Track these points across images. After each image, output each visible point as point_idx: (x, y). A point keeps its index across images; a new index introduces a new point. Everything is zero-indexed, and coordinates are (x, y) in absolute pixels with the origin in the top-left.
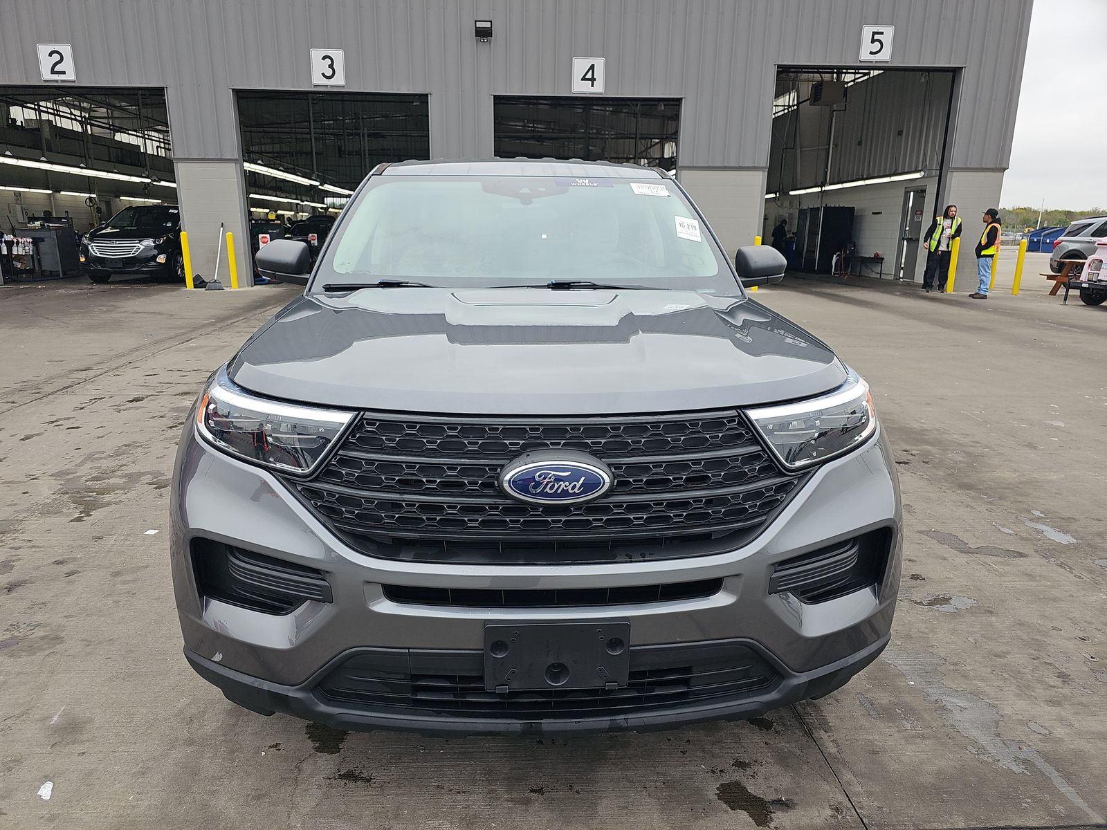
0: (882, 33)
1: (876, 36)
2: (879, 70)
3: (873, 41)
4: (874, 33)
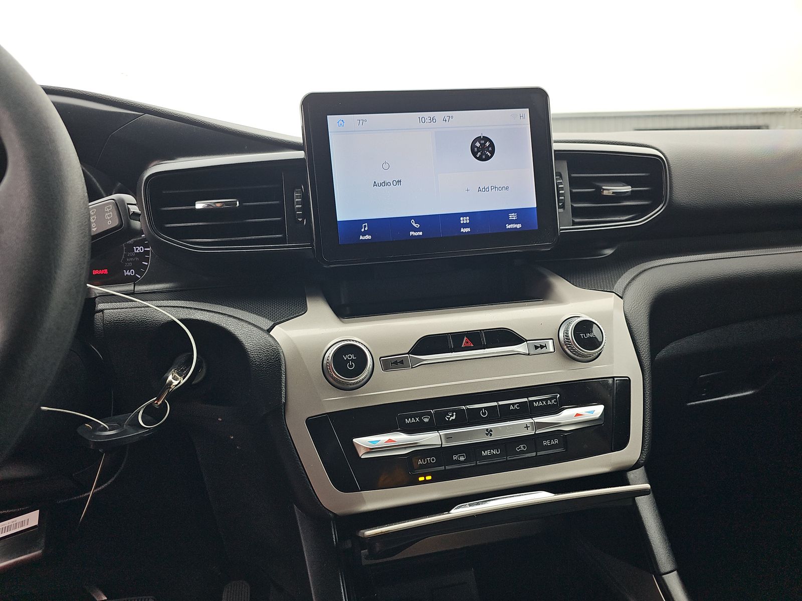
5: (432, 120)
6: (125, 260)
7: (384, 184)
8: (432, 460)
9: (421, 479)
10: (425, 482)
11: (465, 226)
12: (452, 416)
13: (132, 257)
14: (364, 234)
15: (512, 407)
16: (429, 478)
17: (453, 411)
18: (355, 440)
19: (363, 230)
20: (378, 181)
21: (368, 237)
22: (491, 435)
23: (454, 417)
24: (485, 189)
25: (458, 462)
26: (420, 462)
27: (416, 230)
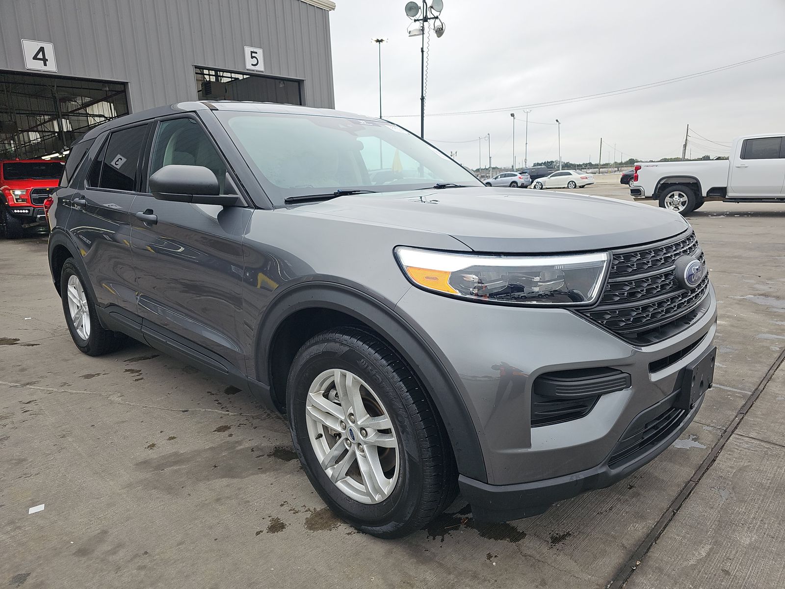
0: (256, 53)
1: (253, 54)
2: (246, 75)
3: (252, 57)
4: (252, 52)
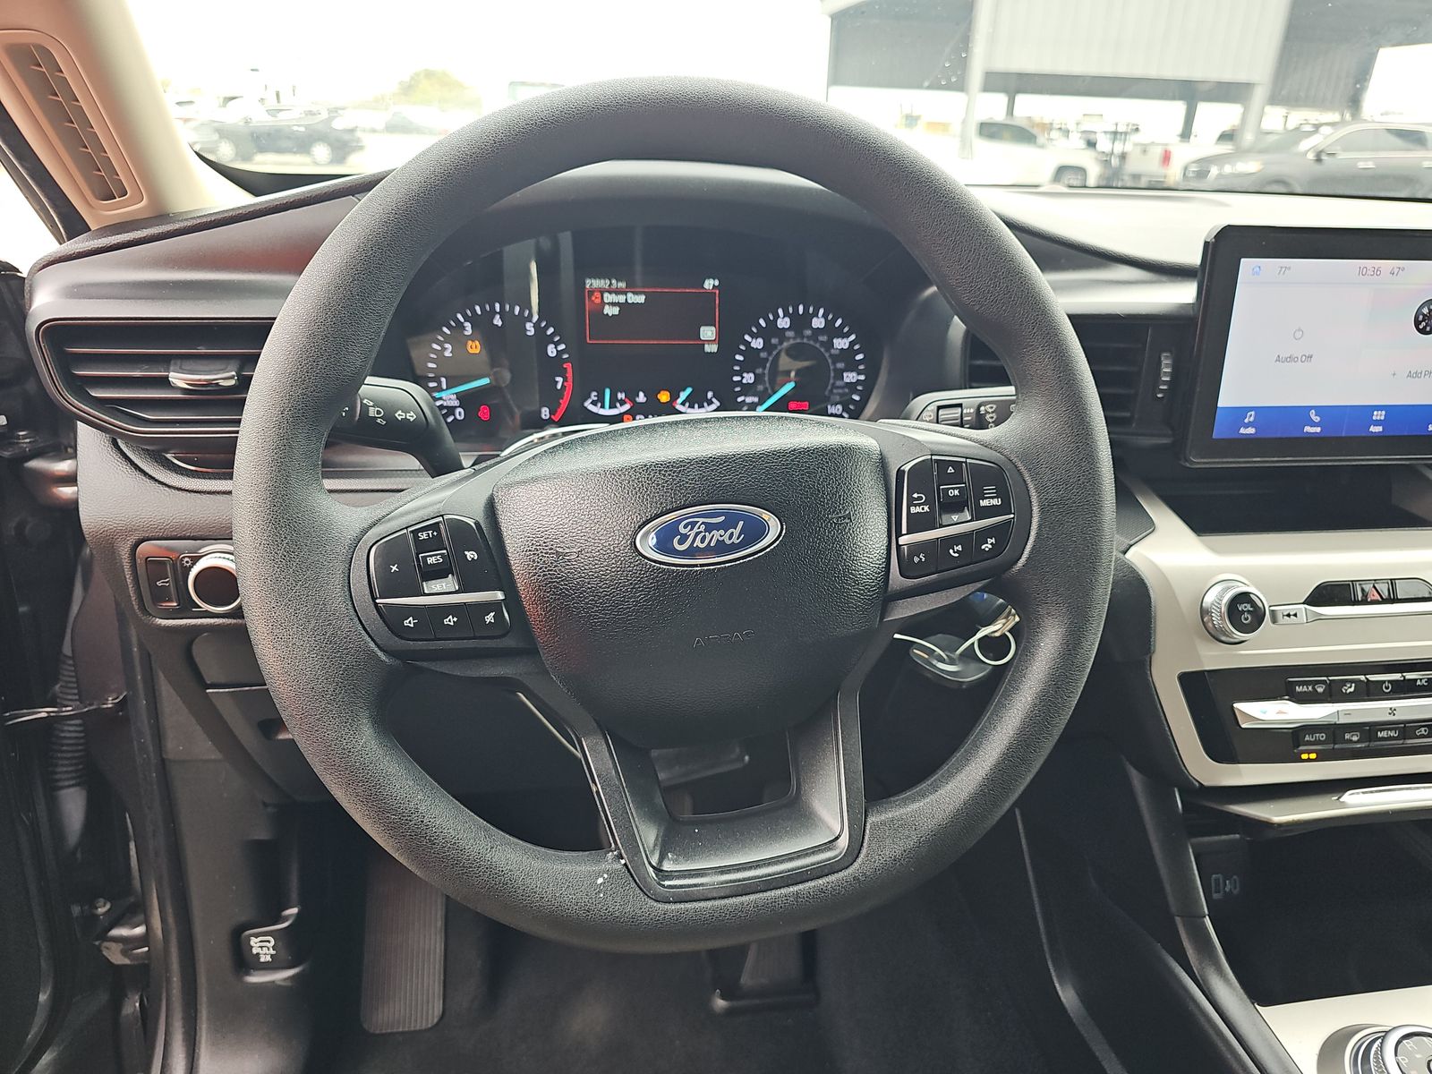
5: (1377, 272)
6: (831, 391)
7: (1291, 359)
8: (1322, 737)
9: (1304, 756)
10: (1309, 760)
11: (1377, 423)
12: (1351, 687)
13: (842, 388)
14: (1247, 426)
15: (1419, 683)
16: (1313, 756)
17: (1351, 681)
18: (1235, 705)
19: (1246, 421)
20: (1284, 355)
21: (1251, 431)
22: (1394, 715)
23: (1352, 690)
24: (1417, 375)
25: (1350, 741)
26: (1307, 738)
27: (1314, 424)
